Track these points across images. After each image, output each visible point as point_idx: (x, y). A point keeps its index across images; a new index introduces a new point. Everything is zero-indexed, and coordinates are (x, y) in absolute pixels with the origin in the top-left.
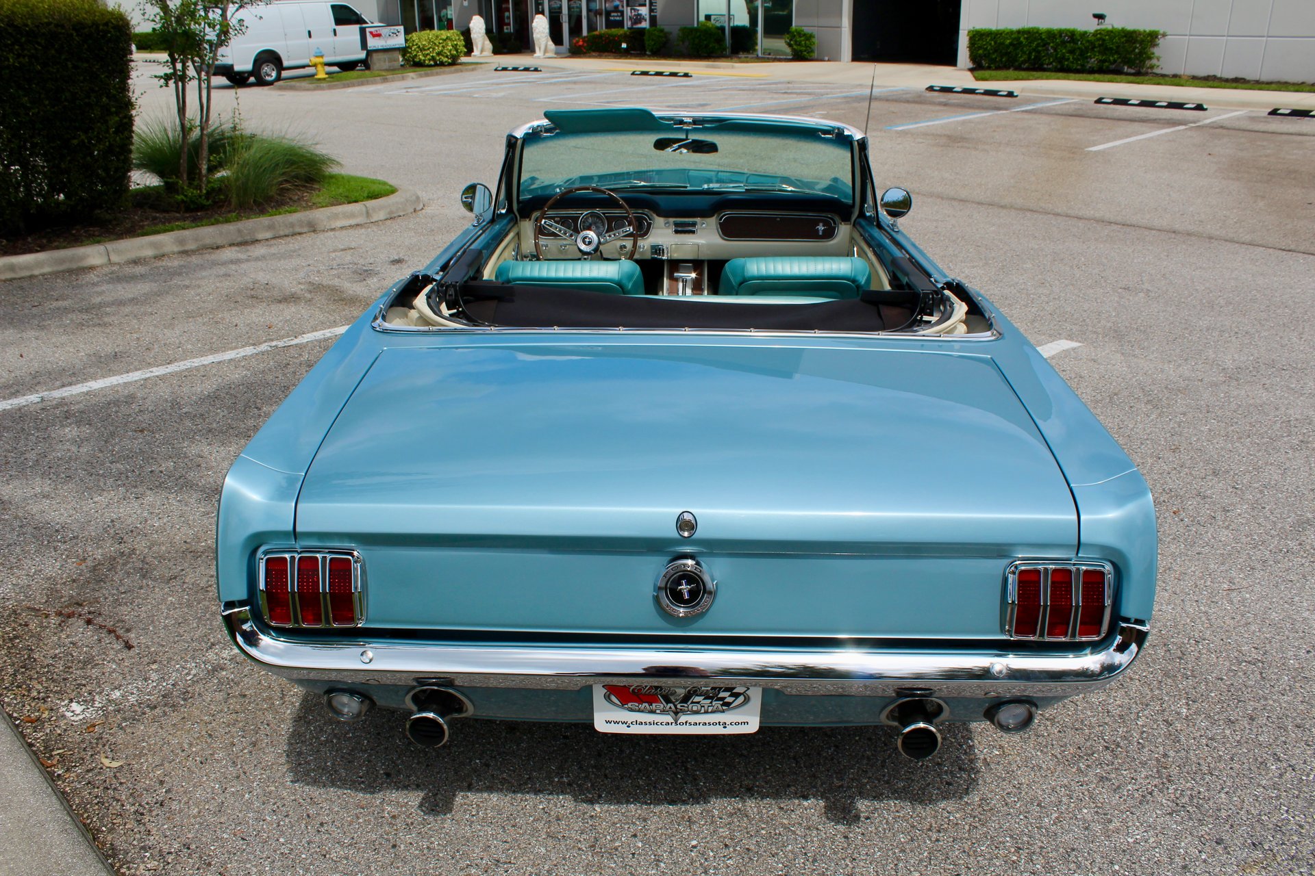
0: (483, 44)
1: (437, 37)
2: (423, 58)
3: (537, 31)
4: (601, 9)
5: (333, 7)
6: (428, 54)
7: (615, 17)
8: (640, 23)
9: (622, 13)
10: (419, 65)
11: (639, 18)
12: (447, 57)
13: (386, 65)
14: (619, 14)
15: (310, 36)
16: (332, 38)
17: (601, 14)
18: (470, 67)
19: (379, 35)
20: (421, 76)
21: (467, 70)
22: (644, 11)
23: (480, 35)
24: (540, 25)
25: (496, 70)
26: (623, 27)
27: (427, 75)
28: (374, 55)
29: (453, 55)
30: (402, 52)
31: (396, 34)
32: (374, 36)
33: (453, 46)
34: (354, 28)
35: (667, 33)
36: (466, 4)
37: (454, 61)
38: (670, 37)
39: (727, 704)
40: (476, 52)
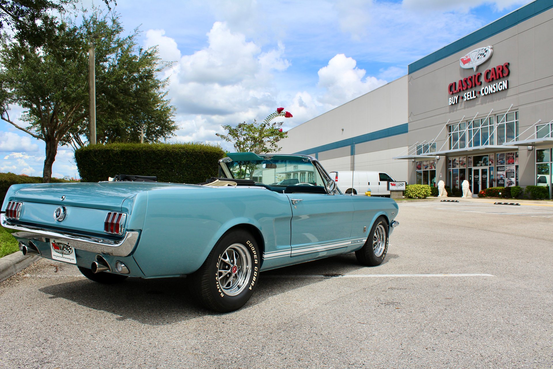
0: (443, 192)
1: (419, 187)
2: (412, 195)
3: (464, 187)
4: (495, 179)
5: (380, 174)
6: (414, 194)
7: (501, 182)
8: (512, 185)
9: (504, 180)
10: (410, 197)
11: (511, 183)
12: (422, 195)
13: (397, 197)
14: (503, 181)
15: (369, 184)
16: (378, 186)
17: (495, 181)
18: (431, 200)
19: (395, 185)
20: (409, 202)
21: (430, 201)
22: (513, 180)
23: (442, 188)
24: (465, 184)
25: (441, 201)
26: (504, 186)
27: (412, 202)
28: (392, 193)
29: (425, 195)
30: (404, 192)
31: (402, 185)
32: (392, 185)
33: (425, 191)
34: (386, 182)
35: (521, 189)
36: (441, 176)
37: (425, 197)
38: (523, 190)
39: (69, 252)
40: (440, 195)
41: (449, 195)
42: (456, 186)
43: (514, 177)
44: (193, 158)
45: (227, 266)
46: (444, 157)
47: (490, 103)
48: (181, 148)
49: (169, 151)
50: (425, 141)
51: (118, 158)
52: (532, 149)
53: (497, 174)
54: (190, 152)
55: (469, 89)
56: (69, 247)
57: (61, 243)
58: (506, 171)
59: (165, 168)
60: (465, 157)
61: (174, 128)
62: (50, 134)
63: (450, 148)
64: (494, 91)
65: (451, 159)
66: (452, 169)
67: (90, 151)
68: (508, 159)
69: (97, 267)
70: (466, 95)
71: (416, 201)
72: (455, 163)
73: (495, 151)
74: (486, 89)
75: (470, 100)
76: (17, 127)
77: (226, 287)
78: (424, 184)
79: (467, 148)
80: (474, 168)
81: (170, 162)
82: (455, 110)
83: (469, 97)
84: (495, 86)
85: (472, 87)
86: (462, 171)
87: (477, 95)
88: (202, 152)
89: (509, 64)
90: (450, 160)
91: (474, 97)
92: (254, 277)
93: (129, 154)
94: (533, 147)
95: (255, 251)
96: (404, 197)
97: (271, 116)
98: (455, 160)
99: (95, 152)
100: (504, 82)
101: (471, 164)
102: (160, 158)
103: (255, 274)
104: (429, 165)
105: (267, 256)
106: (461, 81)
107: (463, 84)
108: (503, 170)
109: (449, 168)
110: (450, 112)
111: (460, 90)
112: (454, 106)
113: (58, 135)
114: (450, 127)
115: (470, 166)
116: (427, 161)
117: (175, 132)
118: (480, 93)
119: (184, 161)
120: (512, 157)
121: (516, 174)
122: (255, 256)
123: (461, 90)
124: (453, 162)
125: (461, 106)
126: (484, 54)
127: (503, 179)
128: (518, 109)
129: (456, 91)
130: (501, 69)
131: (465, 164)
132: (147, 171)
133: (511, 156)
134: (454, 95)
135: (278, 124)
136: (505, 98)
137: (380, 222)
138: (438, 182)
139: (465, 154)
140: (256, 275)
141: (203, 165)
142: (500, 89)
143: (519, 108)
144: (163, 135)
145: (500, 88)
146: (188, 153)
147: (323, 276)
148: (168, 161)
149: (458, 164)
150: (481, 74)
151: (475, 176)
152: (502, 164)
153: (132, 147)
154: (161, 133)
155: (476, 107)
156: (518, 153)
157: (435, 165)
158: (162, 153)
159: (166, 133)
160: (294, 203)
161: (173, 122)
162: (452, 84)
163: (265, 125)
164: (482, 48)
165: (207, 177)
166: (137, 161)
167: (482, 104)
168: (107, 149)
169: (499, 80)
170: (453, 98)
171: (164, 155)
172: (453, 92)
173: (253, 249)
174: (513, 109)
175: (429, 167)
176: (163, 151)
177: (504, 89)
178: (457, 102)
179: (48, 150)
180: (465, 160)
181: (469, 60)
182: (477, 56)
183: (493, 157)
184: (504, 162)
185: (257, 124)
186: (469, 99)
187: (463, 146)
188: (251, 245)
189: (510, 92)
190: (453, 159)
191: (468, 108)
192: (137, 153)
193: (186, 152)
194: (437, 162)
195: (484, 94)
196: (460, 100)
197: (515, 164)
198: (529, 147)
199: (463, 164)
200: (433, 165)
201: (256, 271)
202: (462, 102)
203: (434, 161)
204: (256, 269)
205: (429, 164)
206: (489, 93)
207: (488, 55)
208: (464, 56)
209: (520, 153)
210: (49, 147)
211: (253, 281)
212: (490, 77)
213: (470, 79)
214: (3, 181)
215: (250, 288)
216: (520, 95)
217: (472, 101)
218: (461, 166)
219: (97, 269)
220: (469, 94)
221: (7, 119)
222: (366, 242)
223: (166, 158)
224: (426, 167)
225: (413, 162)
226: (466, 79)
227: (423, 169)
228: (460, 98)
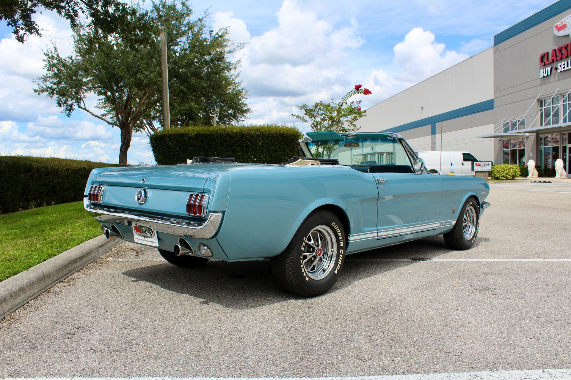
0: (534, 172)
1: (506, 167)
2: (499, 176)
3: (557, 166)
5: (464, 154)
6: (501, 174)
10: (497, 178)
12: (510, 176)
13: (482, 178)
15: (452, 165)
16: (461, 166)
18: (520, 181)
19: (480, 165)
20: (496, 183)
21: (518, 182)
23: (532, 168)
24: (559, 164)
25: (531, 182)
27: (499, 183)
28: (477, 173)
29: (513, 175)
30: (490, 173)
31: (488, 165)
32: (477, 165)
33: (513, 171)
34: (470, 162)
36: (531, 155)
37: (513, 177)
39: (151, 235)
40: (530, 176)
41: (540, 176)
42: (548, 166)
44: (269, 139)
45: (312, 249)
46: (535, 134)
48: (257, 130)
49: (244, 134)
50: (513, 117)
51: (193, 142)
54: (266, 134)
55: (564, 59)
56: (151, 230)
57: (143, 226)
59: (241, 150)
60: (558, 134)
61: (246, 111)
62: (124, 121)
63: (541, 125)
65: (542, 136)
66: (543, 147)
67: (165, 135)
69: (180, 249)
70: (561, 66)
71: (503, 182)
72: (547, 141)
75: (565, 71)
76: (93, 115)
77: (311, 270)
78: (512, 164)
79: (561, 124)
80: (569, 146)
81: (246, 144)
82: (547, 82)
83: (564, 68)
85: (567, 57)
86: (555, 149)
88: (278, 133)
90: (541, 137)
91: (570, 67)
92: (340, 260)
93: (203, 138)
95: (340, 233)
96: (490, 178)
97: (349, 94)
98: (547, 137)
99: (170, 137)
101: (566, 141)
102: (236, 140)
103: (341, 257)
104: (517, 144)
105: (352, 238)
106: (555, 50)
107: (557, 54)
109: (540, 146)
110: (541, 85)
111: (553, 61)
112: (546, 78)
113: (132, 122)
114: (541, 102)
115: (564, 143)
116: (516, 139)
117: (248, 115)
119: (260, 144)
122: (340, 238)
123: (555, 60)
124: (544, 139)
125: (554, 78)
129: (548, 62)
131: (558, 142)
132: (222, 154)
134: (547, 66)
135: (356, 103)
137: (471, 203)
138: (527, 162)
139: (559, 130)
140: (341, 259)
141: (279, 147)
144: (235, 118)
146: (264, 135)
147: (409, 260)
148: (243, 143)
149: (550, 142)
151: (570, 154)
153: (207, 131)
154: (234, 116)
157: (524, 143)
158: (237, 136)
159: (238, 116)
160: (380, 183)
161: (246, 105)
162: (544, 54)
163: (342, 104)
165: (284, 159)
166: (213, 145)
168: (182, 133)
170: (545, 69)
171: (239, 138)
172: (545, 63)
173: (338, 231)
175: (517, 146)
176: (238, 134)
178: (549, 74)
179: (123, 137)
180: (558, 137)
181: (564, 26)
185: (334, 103)
187: (557, 122)
188: (336, 227)
190: (545, 137)
191: (562, 79)
192: (212, 137)
193: (262, 134)
194: (526, 141)
196: (553, 71)
199: (556, 142)
200: (522, 143)
201: (341, 254)
202: (555, 74)
203: (523, 138)
204: (342, 252)
205: (517, 142)
208: (558, 22)
210: (124, 133)
211: (338, 265)
214: (82, 168)
215: (336, 272)
217: (567, 72)
218: (553, 144)
219: (180, 252)
220: (564, 64)
221: (84, 107)
222: (456, 224)
223: (241, 140)
224: (514, 145)
225: (499, 140)
226: (560, 48)
227: (511, 148)
228: (553, 69)
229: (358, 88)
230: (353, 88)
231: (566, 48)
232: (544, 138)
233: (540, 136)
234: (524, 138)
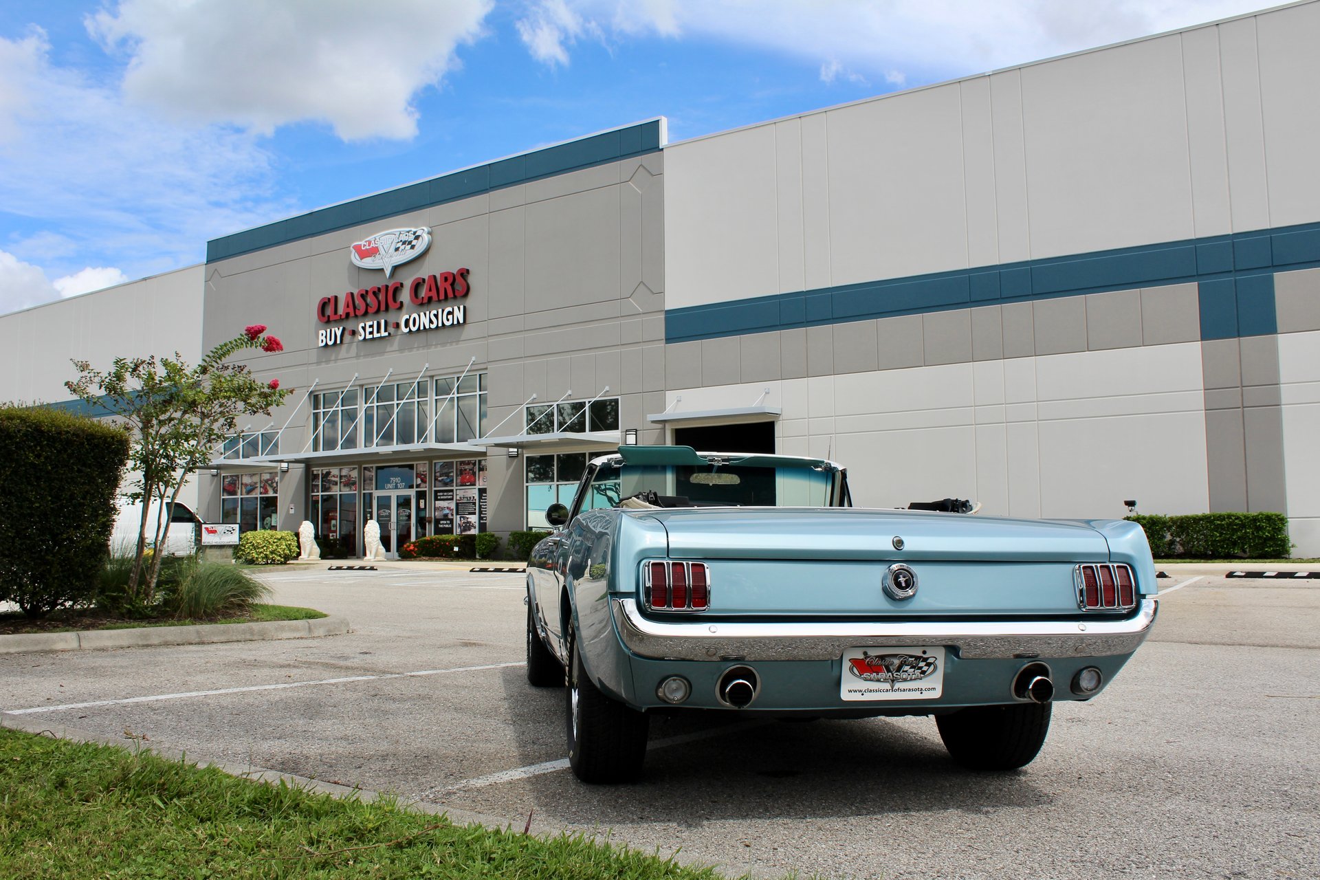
0: (311, 548)
1: (272, 536)
2: (256, 556)
3: (369, 535)
4: (431, 518)
6: (261, 552)
7: (444, 524)
8: (470, 530)
9: (452, 520)
11: (468, 526)
12: (280, 556)
14: (449, 522)
17: (430, 522)
18: (303, 566)
19: (214, 532)
21: (300, 569)
22: (474, 519)
23: (309, 539)
24: (372, 530)
25: (330, 569)
26: (452, 533)
27: (260, 572)
28: (208, 550)
29: (286, 555)
30: (236, 548)
31: (231, 531)
32: (210, 532)
33: (286, 546)
34: (190, 525)
35: (498, 538)
36: (292, 511)
37: (286, 560)
38: (500, 542)
39: (923, 672)
40: (304, 555)
43: (474, 513)
46: (303, 465)
47: (421, 351)
50: (249, 426)
52: (518, 454)
53: (435, 507)
55: (370, 316)
56: (925, 660)
58: (456, 500)
60: (354, 469)
64: (433, 326)
65: (317, 470)
66: (320, 494)
68: (461, 474)
70: (364, 328)
72: (330, 481)
73: (430, 455)
74: (415, 319)
75: (373, 339)
79: (361, 449)
80: (377, 493)
82: (333, 358)
83: (371, 333)
84: (436, 316)
85: (378, 311)
86: (348, 500)
87: (391, 330)
89: (468, 271)
90: (315, 472)
91: (384, 334)
94: (520, 450)
97: (229, 346)
98: (328, 473)
100: (456, 308)
101: (371, 484)
104: (258, 485)
106: (352, 295)
107: (357, 302)
108: (449, 497)
109: (313, 492)
110: (318, 363)
111: (348, 315)
112: (329, 350)
114: (316, 398)
115: (366, 487)
116: (254, 474)
118: (397, 326)
120: (470, 470)
121: (480, 506)
123: (352, 314)
124: (322, 478)
125: (348, 352)
126: (412, 244)
127: (450, 517)
128: (486, 369)
129: (337, 317)
130: (450, 280)
131: (354, 483)
133: (467, 467)
134: (332, 324)
136: (458, 342)
139: (360, 462)
142: (447, 323)
143: (490, 366)
145: (448, 320)
149: (336, 483)
150: (402, 285)
151: (382, 511)
152: (446, 484)
155: (386, 356)
156: (483, 463)
157: (275, 485)
162: (329, 299)
164: (408, 229)
167: (401, 350)
169: (443, 304)
170: (328, 331)
172: (329, 316)
174: (475, 367)
175: (258, 490)
177: (455, 322)
178: (338, 342)
180: (355, 474)
181: (373, 252)
182: (394, 243)
183: (427, 468)
184: (452, 481)
186: (371, 336)
187: (350, 442)
189: (468, 331)
190: (324, 472)
191: (365, 356)
194: (282, 479)
195: (407, 330)
196: (347, 337)
197: (477, 487)
198: (511, 450)
200: (270, 483)
202: (351, 343)
203: (273, 474)
205: (259, 481)
206: (422, 328)
207: (420, 246)
208: (361, 240)
209: (489, 462)
212: (423, 293)
213: (374, 293)
216: (491, 340)
217: (376, 343)
218: (342, 488)
220: (371, 326)
224: (249, 488)
225: (213, 476)
226: (364, 293)
227: (241, 495)
228: (346, 333)
229: (253, 334)
230: (239, 331)
231: (376, 293)
232: (322, 474)
233: (313, 471)
234: (276, 473)
